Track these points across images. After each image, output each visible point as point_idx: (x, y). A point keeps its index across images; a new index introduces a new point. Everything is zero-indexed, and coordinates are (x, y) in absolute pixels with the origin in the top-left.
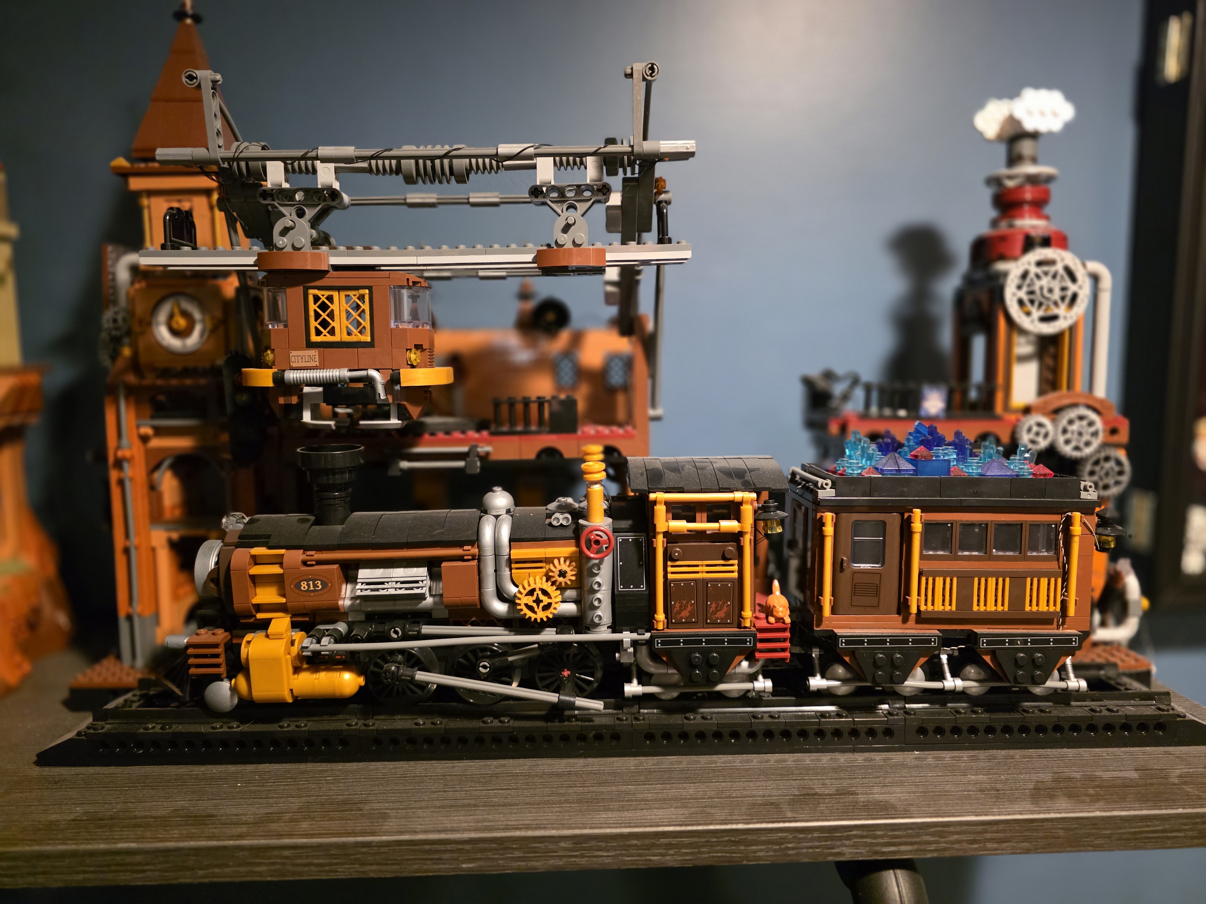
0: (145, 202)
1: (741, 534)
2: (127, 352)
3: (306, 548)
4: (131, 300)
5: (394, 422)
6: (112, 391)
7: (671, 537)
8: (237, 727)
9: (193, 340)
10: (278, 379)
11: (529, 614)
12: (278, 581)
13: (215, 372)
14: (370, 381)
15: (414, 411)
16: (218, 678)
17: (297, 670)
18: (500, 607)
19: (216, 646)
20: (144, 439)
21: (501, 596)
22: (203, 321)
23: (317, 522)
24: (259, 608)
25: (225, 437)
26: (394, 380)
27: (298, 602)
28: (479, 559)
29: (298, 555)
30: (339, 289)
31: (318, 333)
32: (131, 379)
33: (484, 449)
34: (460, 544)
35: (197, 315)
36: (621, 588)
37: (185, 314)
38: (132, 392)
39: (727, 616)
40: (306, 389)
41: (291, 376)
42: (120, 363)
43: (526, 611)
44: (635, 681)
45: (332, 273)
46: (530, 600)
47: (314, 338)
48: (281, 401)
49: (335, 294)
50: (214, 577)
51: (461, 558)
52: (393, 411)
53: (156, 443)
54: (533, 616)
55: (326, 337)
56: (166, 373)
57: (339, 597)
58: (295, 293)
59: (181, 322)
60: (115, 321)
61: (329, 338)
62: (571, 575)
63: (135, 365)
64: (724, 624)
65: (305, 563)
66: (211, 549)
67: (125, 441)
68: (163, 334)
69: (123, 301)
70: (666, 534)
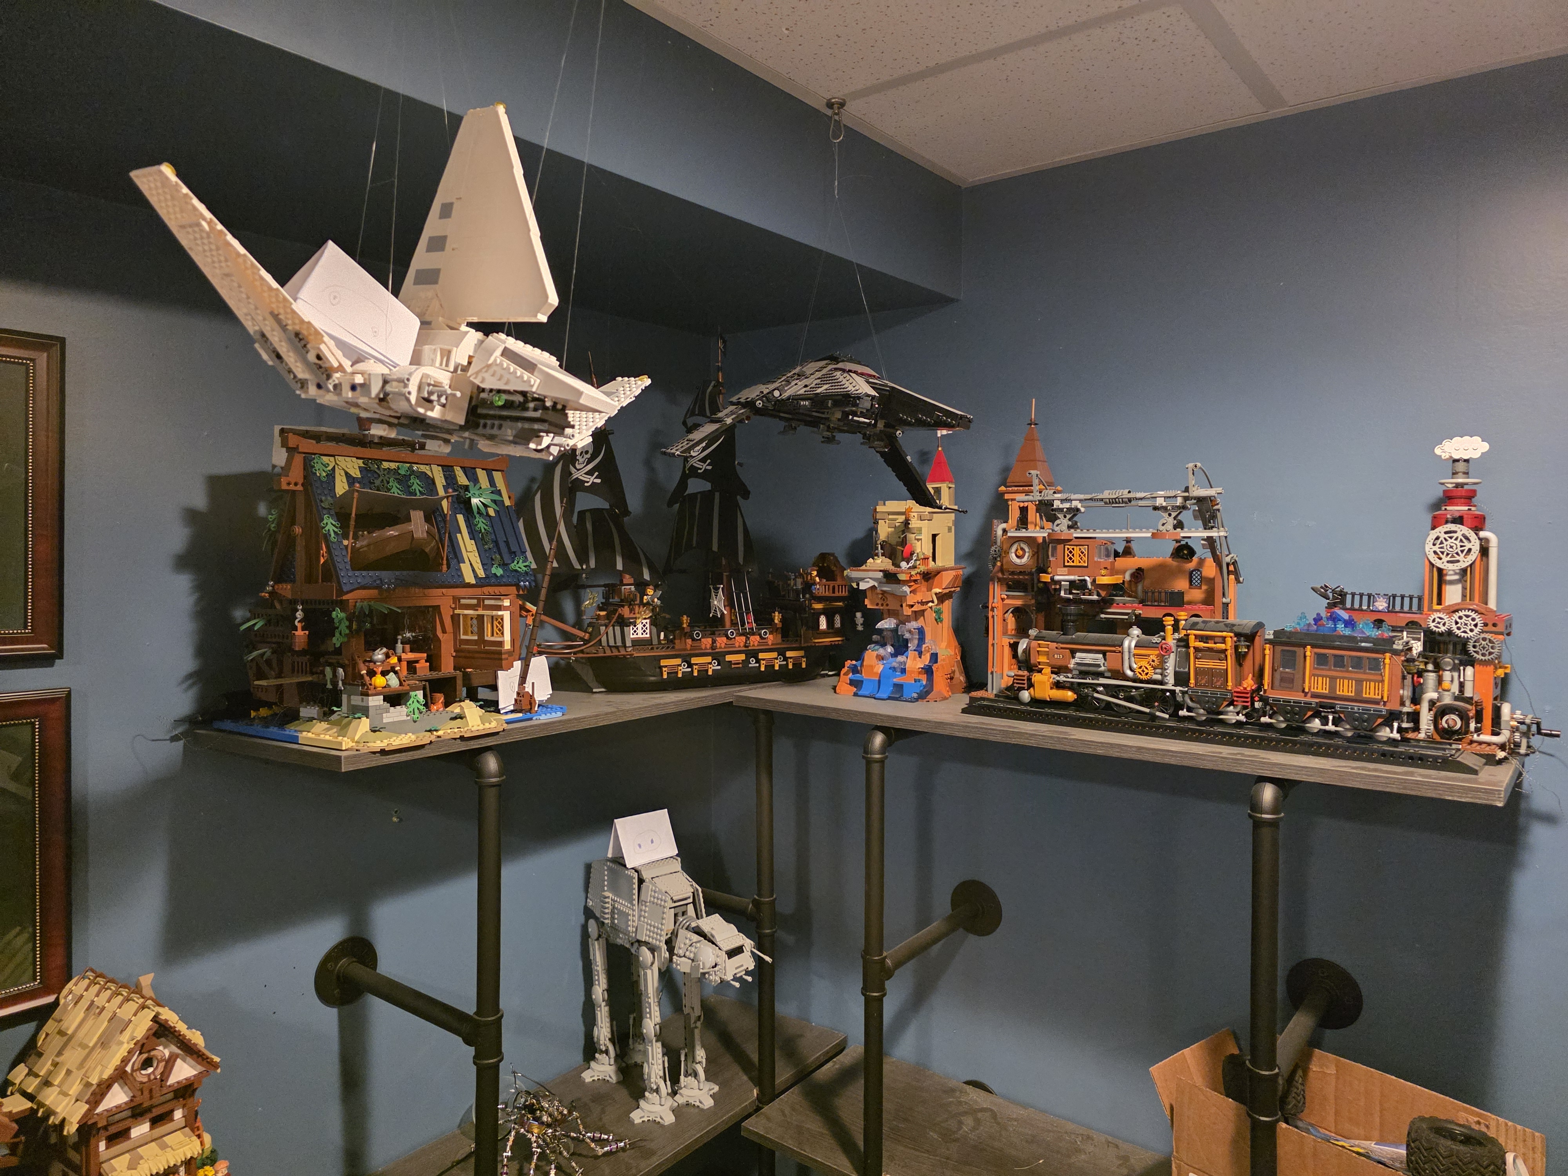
0: (1010, 503)
1: (1226, 650)
2: (999, 564)
3: (1057, 643)
4: (1002, 543)
5: (1095, 597)
6: (992, 580)
7: (1197, 649)
8: (1029, 708)
9: (1025, 560)
10: (1052, 579)
11: (1140, 676)
12: (1047, 654)
13: (1031, 574)
14: (1085, 581)
15: (1103, 594)
16: (1023, 689)
17: (1051, 688)
18: (1129, 673)
19: (1024, 676)
20: (1003, 600)
21: (1131, 669)
22: (1029, 552)
23: (1063, 634)
24: (1039, 663)
25: (1033, 602)
26: (1094, 581)
27: (1054, 663)
28: (1122, 653)
29: (1055, 645)
30: (1077, 545)
31: (1068, 562)
32: (1000, 575)
33: (1138, 612)
34: (1114, 646)
35: (1027, 550)
36: (1177, 669)
37: (1022, 549)
38: (1000, 580)
39: (1221, 685)
40: (1063, 583)
41: (1057, 578)
42: (996, 568)
43: (1138, 674)
44: (1185, 710)
45: (1074, 540)
46: (1140, 670)
47: (1066, 564)
48: (1053, 587)
49: (1075, 547)
50: (1024, 651)
51: (1114, 652)
52: (1095, 593)
53: (1007, 602)
54: (1141, 677)
55: (1071, 564)
56: (1013, 573)
57: (1069, 664)
58: (1060, 547)
59: (1020, 553)
60: (995, 551)
61: (1072, 564)
62: (1156, 663)
63: (1002, 570)
64: (1219, 688)
65: (1057, 648)
66: (1025, 641)
67: (995, 600)
68: (1013, 556)
69: (999, 543)
70: (1194, 648)
